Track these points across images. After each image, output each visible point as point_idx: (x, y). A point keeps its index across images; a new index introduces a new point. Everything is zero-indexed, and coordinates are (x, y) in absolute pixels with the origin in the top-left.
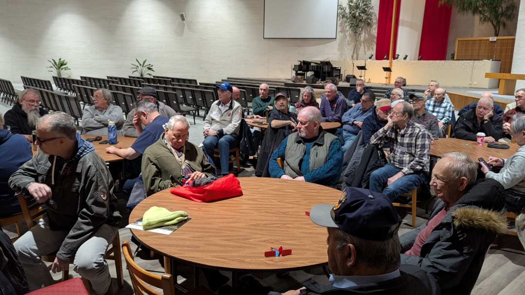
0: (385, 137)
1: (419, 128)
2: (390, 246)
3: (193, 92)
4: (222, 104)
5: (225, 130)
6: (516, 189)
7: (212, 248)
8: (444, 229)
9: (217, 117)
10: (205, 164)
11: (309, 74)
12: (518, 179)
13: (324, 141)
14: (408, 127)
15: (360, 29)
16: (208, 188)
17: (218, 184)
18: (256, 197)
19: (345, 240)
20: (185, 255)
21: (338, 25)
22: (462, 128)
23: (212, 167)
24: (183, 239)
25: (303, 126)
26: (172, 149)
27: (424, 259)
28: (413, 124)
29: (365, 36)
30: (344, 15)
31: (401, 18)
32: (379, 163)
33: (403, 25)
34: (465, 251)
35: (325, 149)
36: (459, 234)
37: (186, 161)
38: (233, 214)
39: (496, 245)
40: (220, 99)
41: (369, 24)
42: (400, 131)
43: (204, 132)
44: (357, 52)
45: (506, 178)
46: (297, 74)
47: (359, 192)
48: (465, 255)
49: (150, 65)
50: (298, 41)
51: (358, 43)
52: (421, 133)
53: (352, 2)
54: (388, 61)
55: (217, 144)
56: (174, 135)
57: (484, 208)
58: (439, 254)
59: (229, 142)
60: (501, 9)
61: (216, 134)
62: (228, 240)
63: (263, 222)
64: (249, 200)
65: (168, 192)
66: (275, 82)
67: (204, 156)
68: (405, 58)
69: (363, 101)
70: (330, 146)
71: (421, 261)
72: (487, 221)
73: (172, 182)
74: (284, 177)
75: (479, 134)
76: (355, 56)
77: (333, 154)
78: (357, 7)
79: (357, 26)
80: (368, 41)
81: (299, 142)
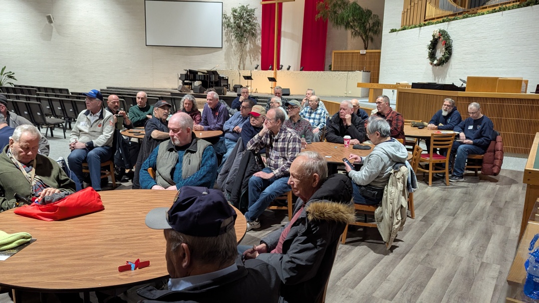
0: (261, 143)
1: (291, 133)
2: (224, 241)
3: (62, 102)
4: (90, 113)
5: (95, 142)
6: (373, 184)
7: (57, 270)
8: (301, 224)
9: (86, 129)
10: (62, 179)
11: (197, 83)
12: (374, 175)
13: (196, 148)
14: (281, 132)
15: (245, 39)
16: (59, 204)
17: (73, 199)
18: (120, 211)
19: (179, 241)
20: (21, 281)
21: (224, 34)
22: (332, 131)
23: (70, 181)
24: (22, 264)
25: (176, 134)
26: (19, 163)
27: (284, 256)
28: (285, 129)
29: (250, 46)
30: (229, 24)
31: (283, 29)
32: (256, 168)
33: (285, 37)
34: (318, 244)
35: (198, 156)
36: (313, 227)
37: (37, 177)
38: (89, 230)
39: (361, 238)
40: (88, 108)
41: (253, 34)
42: (274, 136)
43: (70, 145)
44: (243, 62)
45: (364, 175)
46: (184, 84)
47: (194, 190)
48: (318, 247)
49: (10, 72)
50: (184, 50)
51: (243, 53)
52: (292, 137)
53: (236, 12)
54: (273, 71)
55: (86, 158)
56: (22, 147)
57: (334, 201)
58: (297, 249)
59: (100, 155)
60: (368, 24)
61: (85, 147)
62: (78, 259)
63: (123, 236)
64: (111, 214)
65: (11, 213)
66: (161, 91)
67: (60, 169)
68: (288, 69)
69: (243, 107)
70: (203, 153)
71: (282, 258)
72: (335, 213)
73: (18, 201)
74: (156, 187)
75: (346, 137)
76: (242, 66)
77: (206, 160)
78: (241, 17)
79: (242, 36)
80: (254, 51)
81: (171, 150)
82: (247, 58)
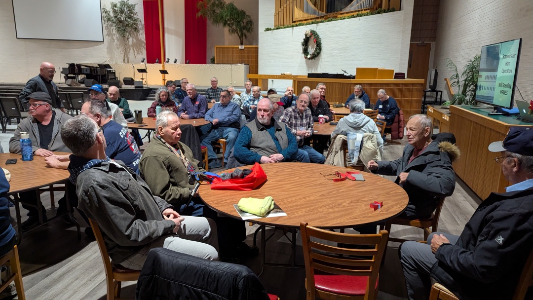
21: (104, 28)
25: (266, 114)
26: (171, 147)
29: (133, 40)
30: (109, 19)
31: (166, 26)
33: (168, 33)
37: (186, 158)
41: (136, 29)
44: (127, 56)
53: (116, 7)
60: (243, 23)
68: (175, 62)
69: (223, 96)
76: (126, 59)
78: (122, 12)
79: (124, 30)
80: (137, 45)
81: (262, 130)
82: (130, 51)
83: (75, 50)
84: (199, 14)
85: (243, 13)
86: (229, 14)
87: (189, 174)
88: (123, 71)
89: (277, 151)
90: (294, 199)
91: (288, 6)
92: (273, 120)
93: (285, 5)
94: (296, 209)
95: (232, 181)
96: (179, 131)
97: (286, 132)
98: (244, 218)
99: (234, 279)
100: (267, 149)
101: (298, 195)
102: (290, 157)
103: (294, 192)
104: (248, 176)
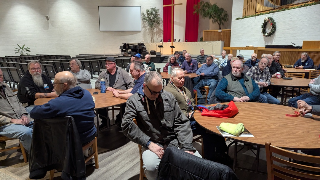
15: (154, 26)
21: (142, 23)
25: (238, 70)
26: (178, 89)
29: (156, 30)
30: (145, 18)
31: (175, 20)
33: (176, 24)
41: (158, 23)
44: (153, 38)
46: (122, 51)
49: (27, 48)
51: (153, 34)
53: (148, 11)
60: (221, 16)
68: (179, 41)
69: (208, 60)
78: (152, 14)
80: (158, 32)
81: (235, 80)
82: (155, 36)
83: (127, 36)
84: (195, 12)
85: (222, 10)
86: (213, 11)
87: (187, 106)
88: (151, 46)
89: (245, 94)
90: (259, 126)
91: (253, 3)
92: (243, 75)
93: (251, 3)
94: (261, 133)
95: (215, 111)
96: (183, 80)
97: (252, 82)
98: (224, 135)
99: (219, 173)
100: (238, 93)
101: (262, 124)
102: (254, 98)
103: (259, 122)
104: (226, 109)
